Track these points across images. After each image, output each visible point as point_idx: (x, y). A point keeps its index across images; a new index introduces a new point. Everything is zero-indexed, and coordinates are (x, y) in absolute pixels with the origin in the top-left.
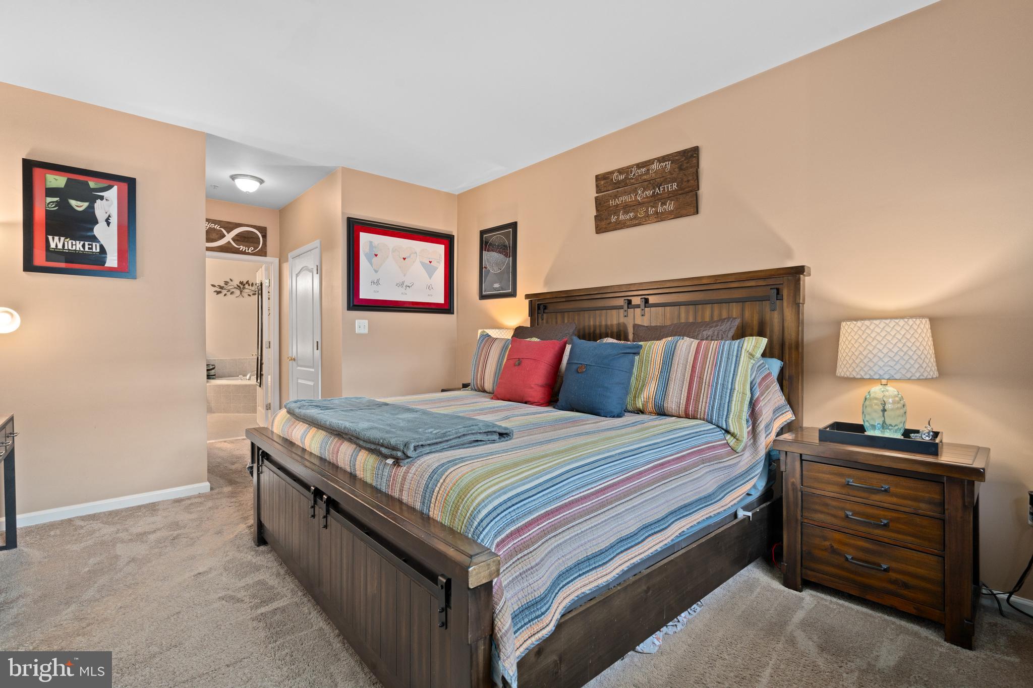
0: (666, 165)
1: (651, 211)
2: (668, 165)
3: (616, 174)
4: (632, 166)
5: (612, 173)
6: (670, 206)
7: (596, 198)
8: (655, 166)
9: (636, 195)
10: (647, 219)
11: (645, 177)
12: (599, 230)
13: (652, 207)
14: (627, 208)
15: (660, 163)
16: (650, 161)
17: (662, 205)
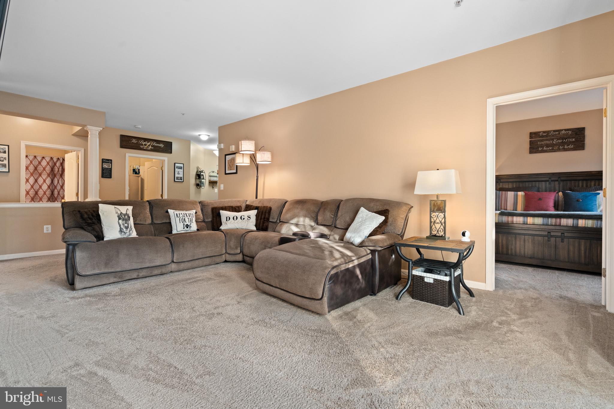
0: (569, 132)
1: (561, 147)
2: (570, 132)
3: (541, 133)
4: (551, 131)
5: (540, 132)
6: (571, 146)
7: (530, 141)
8: (563, 132)
9: (553, 141)
10: (559, 150)
11: (558, 135)
12: (531, 152)
13: (562, 146)
14: (547, 146)
15: (566, 131)
16: (561, 130)
17: (567, 146)
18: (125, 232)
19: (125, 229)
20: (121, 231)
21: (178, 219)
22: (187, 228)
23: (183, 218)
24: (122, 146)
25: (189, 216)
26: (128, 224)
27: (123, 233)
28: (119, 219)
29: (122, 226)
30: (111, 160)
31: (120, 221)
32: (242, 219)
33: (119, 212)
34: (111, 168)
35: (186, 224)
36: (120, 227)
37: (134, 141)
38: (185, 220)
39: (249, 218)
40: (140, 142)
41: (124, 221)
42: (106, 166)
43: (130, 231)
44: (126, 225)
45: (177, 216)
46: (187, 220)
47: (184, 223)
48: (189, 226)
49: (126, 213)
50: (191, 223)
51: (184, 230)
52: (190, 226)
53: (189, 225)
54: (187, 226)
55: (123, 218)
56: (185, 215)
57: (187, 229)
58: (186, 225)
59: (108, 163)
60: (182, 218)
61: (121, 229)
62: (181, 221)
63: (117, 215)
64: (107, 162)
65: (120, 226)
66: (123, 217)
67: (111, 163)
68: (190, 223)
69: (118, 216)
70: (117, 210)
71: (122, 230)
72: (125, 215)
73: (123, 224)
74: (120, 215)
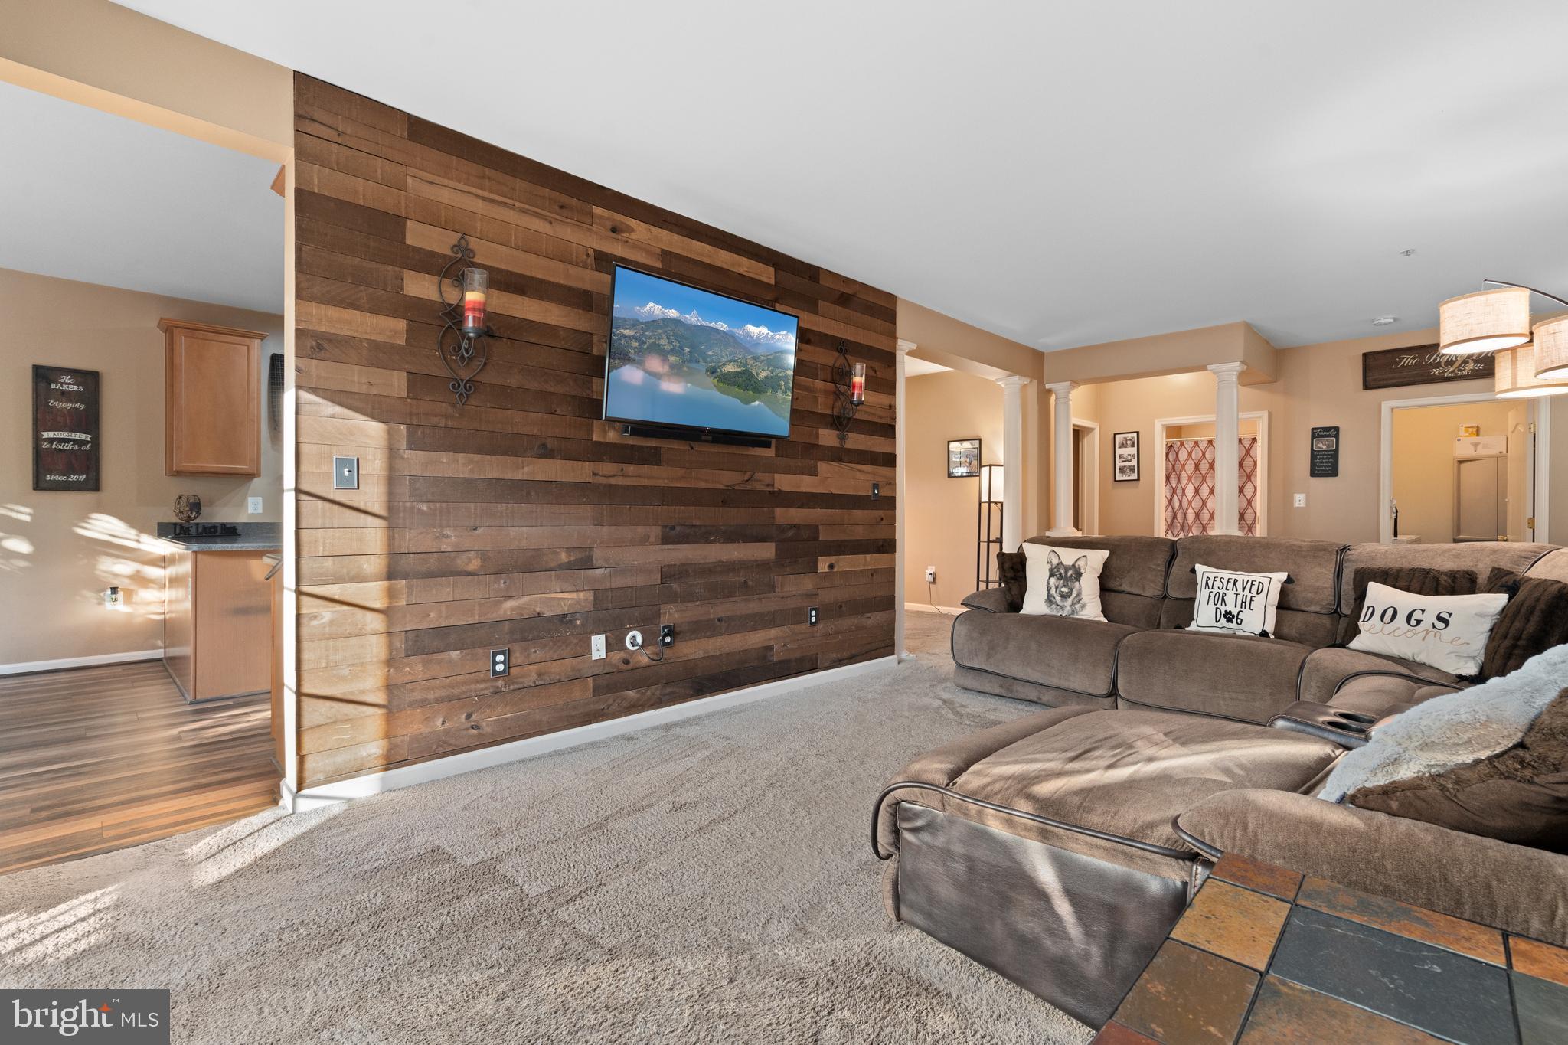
18: (1060, 603)
19: (1058, 599)
20: (1050, 600)
21: (1208, 591)
22: (1229, 620)
23: (1221, 592)
24: (1368, 384)
25: (1244, 589)
26: (1072, 590)
27: (1054, 606)
28: (1052, 575)
29: (1053, 591)
30: (1337, 429)
31: (1053, 581)
32: (1413, 622)
33: (1055, 562)
34: (1337, 451)
35: (1223, 609)
36: (1049, 593)
37: (1408, 360)
38: (1223, 598)
39: (1441, 625)
40: (1429, 358)
41: (1062, 582)
42: (1321, 445)
43: (1073, 604)
44: (1065, 590)
45: (1207, 583)
46: (1230, 597)
47: (1219, 606)
48: (1233, 616)
49: (1074, 565)
50: (1243, 609)
51: (1218, 624)
52: (1237, 618)
53: (1235, 613)
54: (1229, 617)
55: (1061, 574)
56: (1231, 585)
57: (1230, 625)
58: (1223, 612)
59: (1328, 436)
60: (1217, 590)
61: (1049, 595)
62: (1212, 599)
63: (1049, 566)
64: (1325, 436)
65: (1049, 590)
66: (1062, 572)
67: (1337, 436)
68: (1238, 608)
69: (1051, 570)
70: (1053, 555)
71: (1053, 599)
72: (1067, 569)
73: (1057, 588)
74: (1056, 567)
